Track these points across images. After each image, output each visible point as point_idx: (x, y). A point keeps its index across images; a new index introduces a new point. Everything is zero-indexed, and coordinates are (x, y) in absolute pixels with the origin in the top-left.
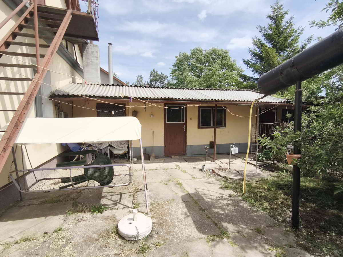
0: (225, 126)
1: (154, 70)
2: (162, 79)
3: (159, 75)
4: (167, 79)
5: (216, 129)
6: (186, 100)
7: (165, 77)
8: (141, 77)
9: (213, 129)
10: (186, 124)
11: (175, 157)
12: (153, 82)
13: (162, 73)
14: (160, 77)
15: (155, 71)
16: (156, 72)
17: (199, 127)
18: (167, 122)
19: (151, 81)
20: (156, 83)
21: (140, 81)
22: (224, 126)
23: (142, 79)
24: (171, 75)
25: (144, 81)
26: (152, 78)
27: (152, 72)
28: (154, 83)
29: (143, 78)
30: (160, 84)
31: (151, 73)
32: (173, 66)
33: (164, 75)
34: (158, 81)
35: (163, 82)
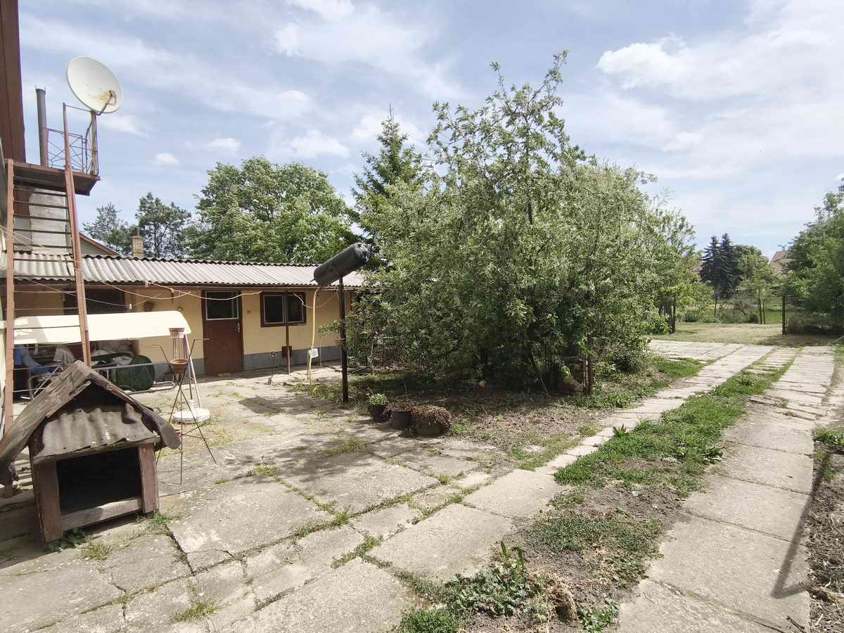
0: (305, 322)
1: (149, 196)
2: (174, 219)
3: (164, 208)
4: (188, 220)
5: (289, 327)
6: (239, 285)
7: (183, 215)
8: (111, 211)
9: (285, 327)
10: (240, 321)
11: (225, 374)
12: (149, 224)
13: (173, 205)
14: (170, 213)
15: (154, 197)
16: (157, 201)
17: (263, 325)
18: (207, 319)
19: (143, 223)
20: (157, 227)
21: (108, 220)
22: (303, 321)
23: (115, 216)
24: (200, 210)
25: (122, 221)
26: (144, 214)
27: (144, 199)
28: (152, 227)
29: (117, 214)
30: (168, 231)
31: (143, 203)
32: (204, 192)
33: (180, 209)
34: (163, 222)
35: (176, 225)
